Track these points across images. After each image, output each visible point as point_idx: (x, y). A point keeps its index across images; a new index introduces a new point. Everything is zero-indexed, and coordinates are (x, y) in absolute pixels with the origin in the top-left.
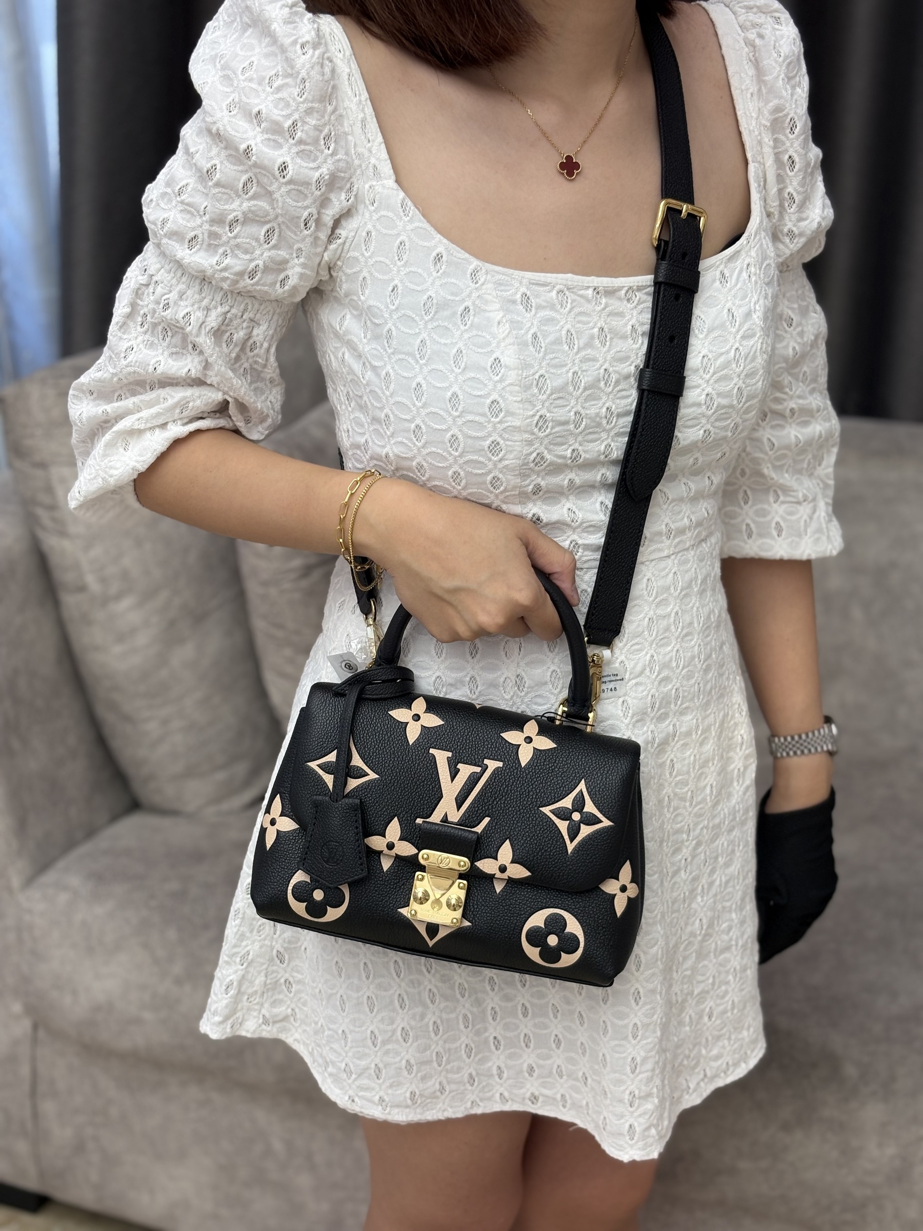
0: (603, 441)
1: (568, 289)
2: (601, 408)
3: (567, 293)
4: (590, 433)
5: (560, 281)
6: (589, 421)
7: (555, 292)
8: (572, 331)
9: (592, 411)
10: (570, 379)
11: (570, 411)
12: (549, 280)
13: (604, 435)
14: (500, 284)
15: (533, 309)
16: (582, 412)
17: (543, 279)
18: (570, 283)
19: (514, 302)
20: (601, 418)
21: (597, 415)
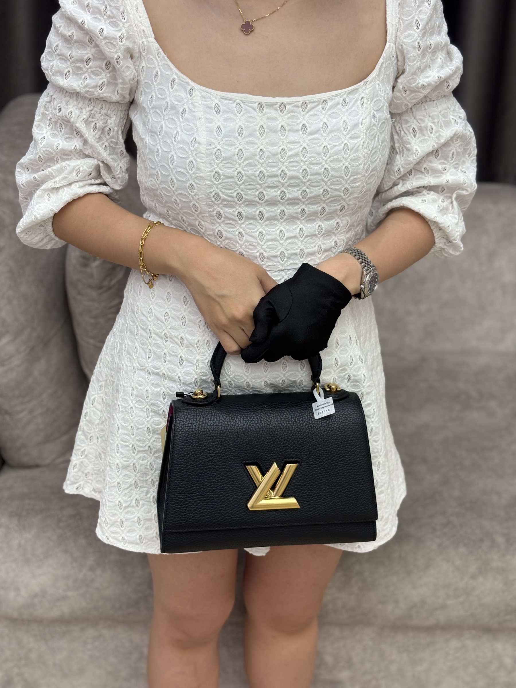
0: (258, 190)
1: (243, 103)
2: (256, 171)
3: (242, 105)
4: (249, 185)
5: (237, 98)
6: (247, 178)
7: (235, 104)
8: (243, 126)
9: (250, 172)
10: (236, 153)
11: (235, 171)
12: (232, 97)
13: (259, 187)
14: (204, 98)
15: (221, 113)
16: (243, 172)
17: (228, 96)
18: (244, 99)
19: (210, 108)
20: (255, 177)
21: (253, 175)
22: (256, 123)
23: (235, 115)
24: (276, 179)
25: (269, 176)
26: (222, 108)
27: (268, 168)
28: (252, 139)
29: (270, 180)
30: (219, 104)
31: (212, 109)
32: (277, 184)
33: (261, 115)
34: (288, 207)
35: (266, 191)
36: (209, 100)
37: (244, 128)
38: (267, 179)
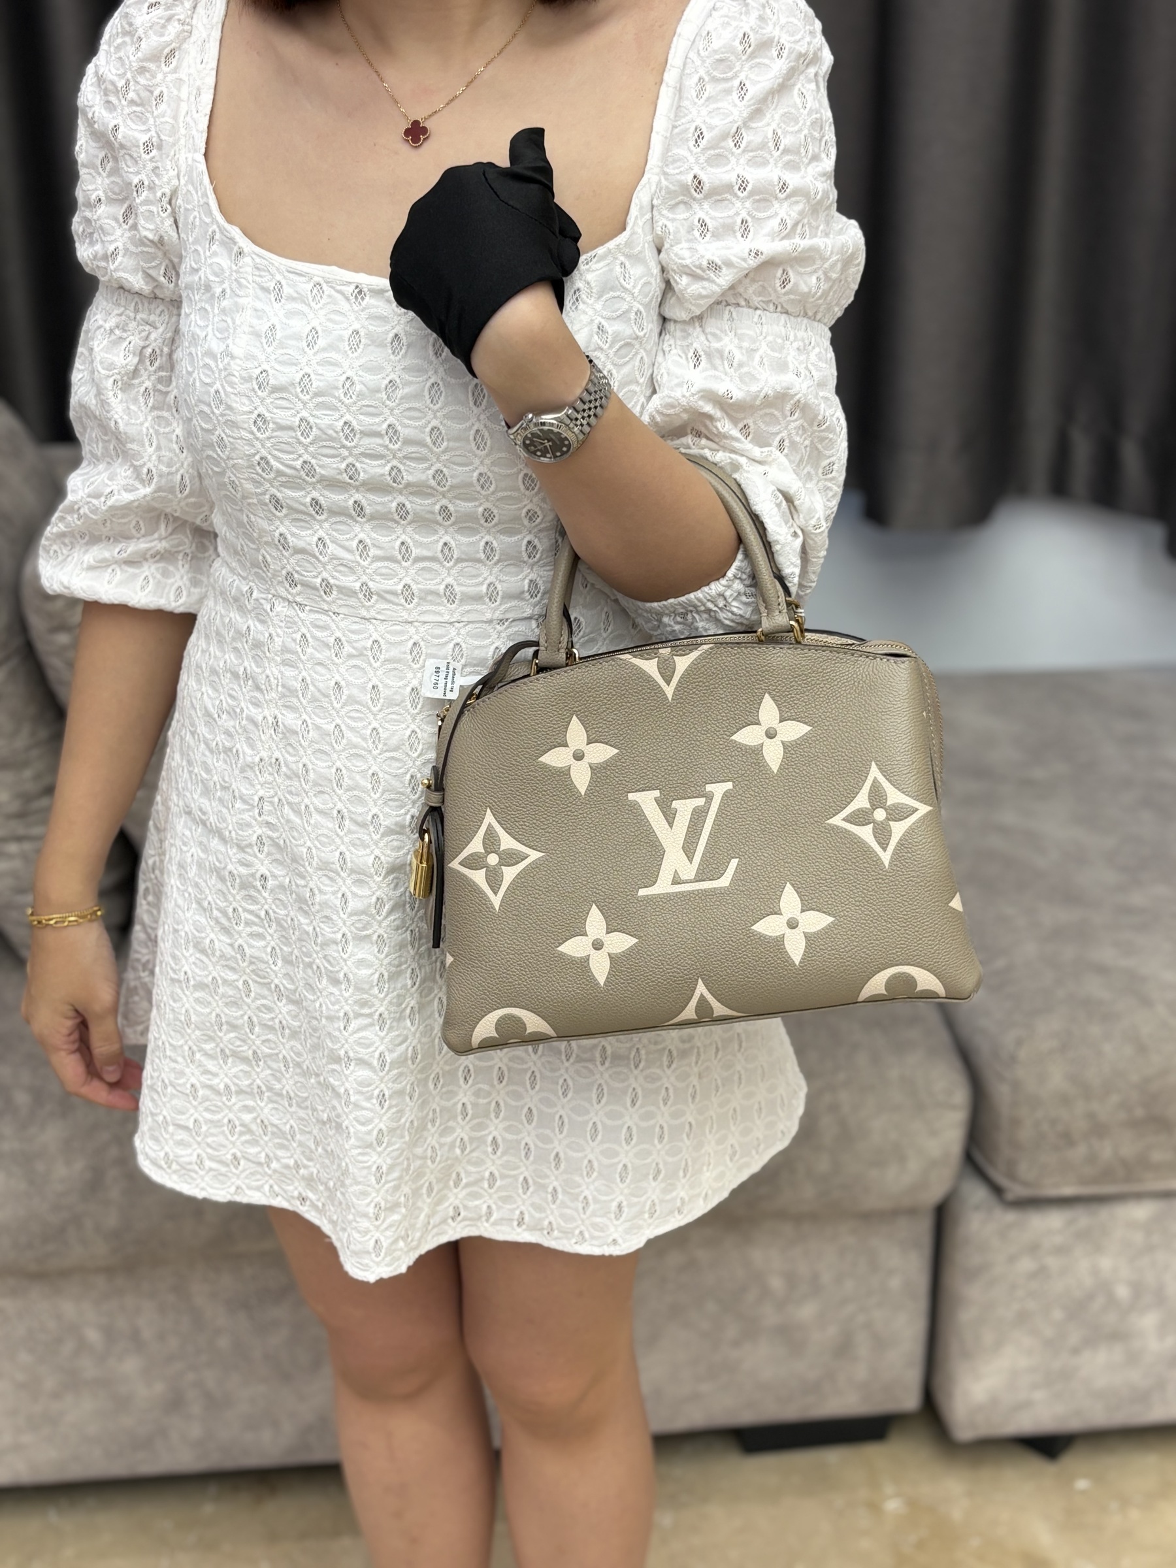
22: (345, 325)
23: (309, 305)
24: (379, 441)
25: (365, 434)
26: (287, 290)
27: (362, 417)
28: (334, 355)
29: (366, 441)
30: (283, 282)
31: (270, 293)
32: (381, 450)
33: (356, 309)
34: (411, 498)
35: (361, 462)
36: (267, 274)
37: (320, 333)
38: (360, 439)
